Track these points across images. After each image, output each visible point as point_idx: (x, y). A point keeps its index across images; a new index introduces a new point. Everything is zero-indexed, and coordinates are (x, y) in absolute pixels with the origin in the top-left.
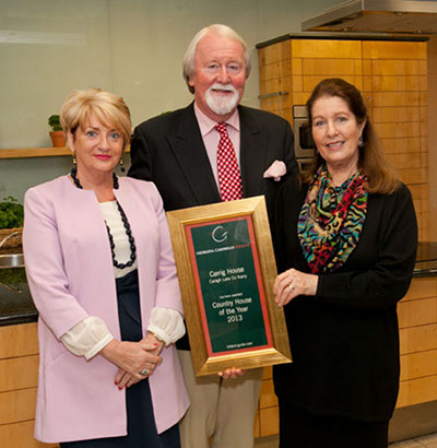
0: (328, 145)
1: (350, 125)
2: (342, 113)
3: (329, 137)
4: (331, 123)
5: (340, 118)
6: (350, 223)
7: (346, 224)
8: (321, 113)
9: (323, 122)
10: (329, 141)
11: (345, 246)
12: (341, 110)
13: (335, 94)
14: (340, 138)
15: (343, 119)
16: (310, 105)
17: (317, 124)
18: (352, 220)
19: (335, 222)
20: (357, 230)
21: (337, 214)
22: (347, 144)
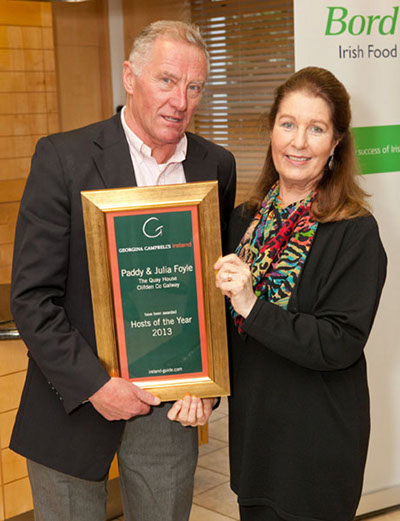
0: (287, 156)
1: (321, 142)
2: (320, 122)
3: (294, 146)
5: (314, 127)
6: (284, 264)
7: (277, 266)
8: (293, 112)
10: (291, 152)
11: (277, 295)
12: (319, 117)
15: (319, 130)
17: (284, 124)
18: (287, 260)
19: (263, 262)
20: (293, 274)
21: (267, 252)
22: (314, 162)
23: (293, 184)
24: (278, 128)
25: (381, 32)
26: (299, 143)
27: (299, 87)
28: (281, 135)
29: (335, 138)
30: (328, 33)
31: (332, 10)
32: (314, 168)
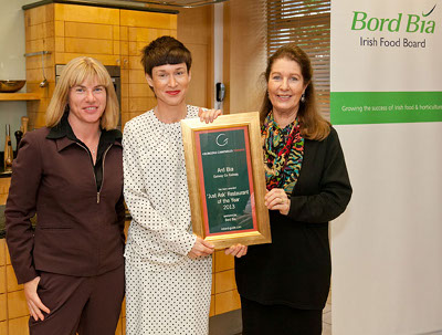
0: (278, 95)
1: (297, 86)
2: (295, 75)
3: (281, 90)
4: (285, 79)
5: (292, 78)
6: (291, 162)
7: (288, 163)
8: (280, 70)
9: (279, 77)
10: (280, 93)
12: (295, 72)
13: (293, 59)
14: (289, 93)
15: (295, 79)
16: (271, 62)
17: (275, 77)
18: (292, 159)
19: (281, 161)
20: (298, 168)
21: (283, 155)
22: (294, 98)
23: (283, 112)
24: (271, 80)
25: (390, 29)
26: (284, 87)
27: (283, 57)
28: (274, 84)
29: (304, 84)
30: (353, 28)
31: (356, 14)
32: (294, 102)
